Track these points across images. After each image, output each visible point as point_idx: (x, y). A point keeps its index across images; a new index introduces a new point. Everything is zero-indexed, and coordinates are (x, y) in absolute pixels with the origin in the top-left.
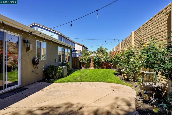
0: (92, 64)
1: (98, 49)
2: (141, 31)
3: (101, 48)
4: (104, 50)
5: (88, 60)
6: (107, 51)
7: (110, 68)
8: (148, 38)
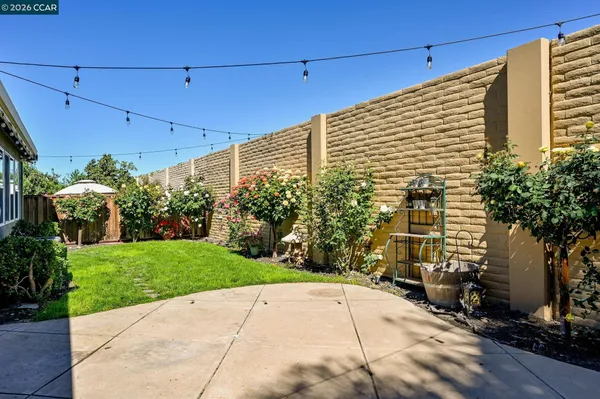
0: (113, 224)
1: (93, 161)
2: (366, 116)
3: (107, 158)
4: (118, 167)
5: (99, 210)
6: (133, 173)
7: (187, 235)
8: (401, 140)
